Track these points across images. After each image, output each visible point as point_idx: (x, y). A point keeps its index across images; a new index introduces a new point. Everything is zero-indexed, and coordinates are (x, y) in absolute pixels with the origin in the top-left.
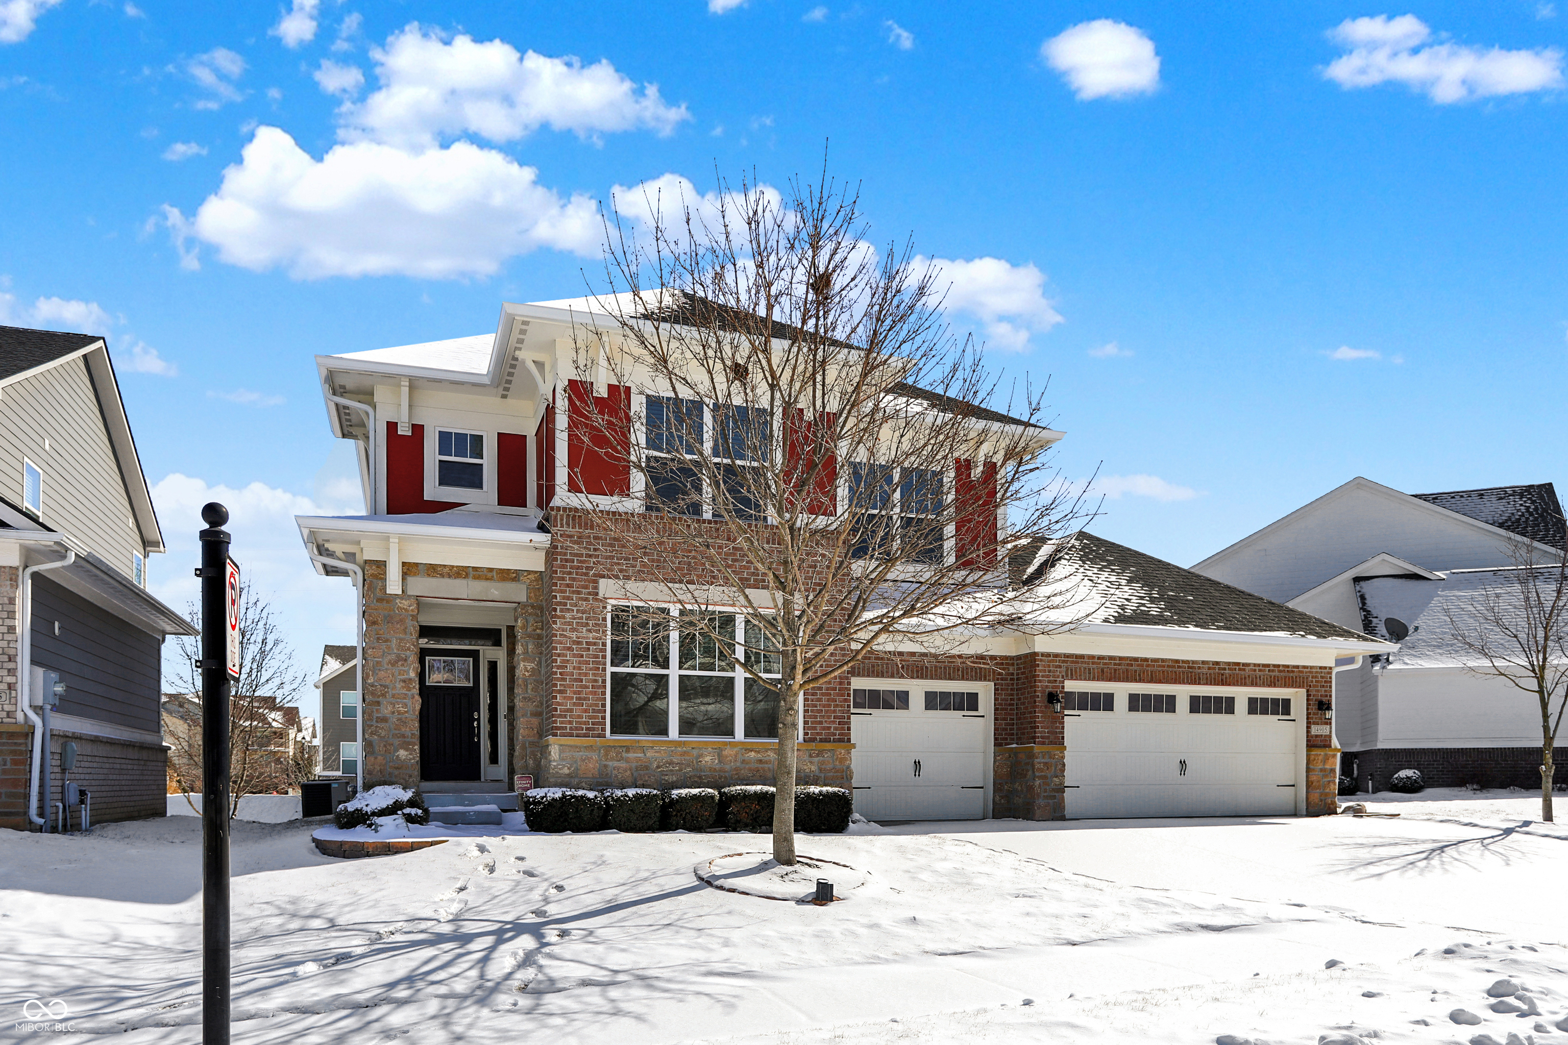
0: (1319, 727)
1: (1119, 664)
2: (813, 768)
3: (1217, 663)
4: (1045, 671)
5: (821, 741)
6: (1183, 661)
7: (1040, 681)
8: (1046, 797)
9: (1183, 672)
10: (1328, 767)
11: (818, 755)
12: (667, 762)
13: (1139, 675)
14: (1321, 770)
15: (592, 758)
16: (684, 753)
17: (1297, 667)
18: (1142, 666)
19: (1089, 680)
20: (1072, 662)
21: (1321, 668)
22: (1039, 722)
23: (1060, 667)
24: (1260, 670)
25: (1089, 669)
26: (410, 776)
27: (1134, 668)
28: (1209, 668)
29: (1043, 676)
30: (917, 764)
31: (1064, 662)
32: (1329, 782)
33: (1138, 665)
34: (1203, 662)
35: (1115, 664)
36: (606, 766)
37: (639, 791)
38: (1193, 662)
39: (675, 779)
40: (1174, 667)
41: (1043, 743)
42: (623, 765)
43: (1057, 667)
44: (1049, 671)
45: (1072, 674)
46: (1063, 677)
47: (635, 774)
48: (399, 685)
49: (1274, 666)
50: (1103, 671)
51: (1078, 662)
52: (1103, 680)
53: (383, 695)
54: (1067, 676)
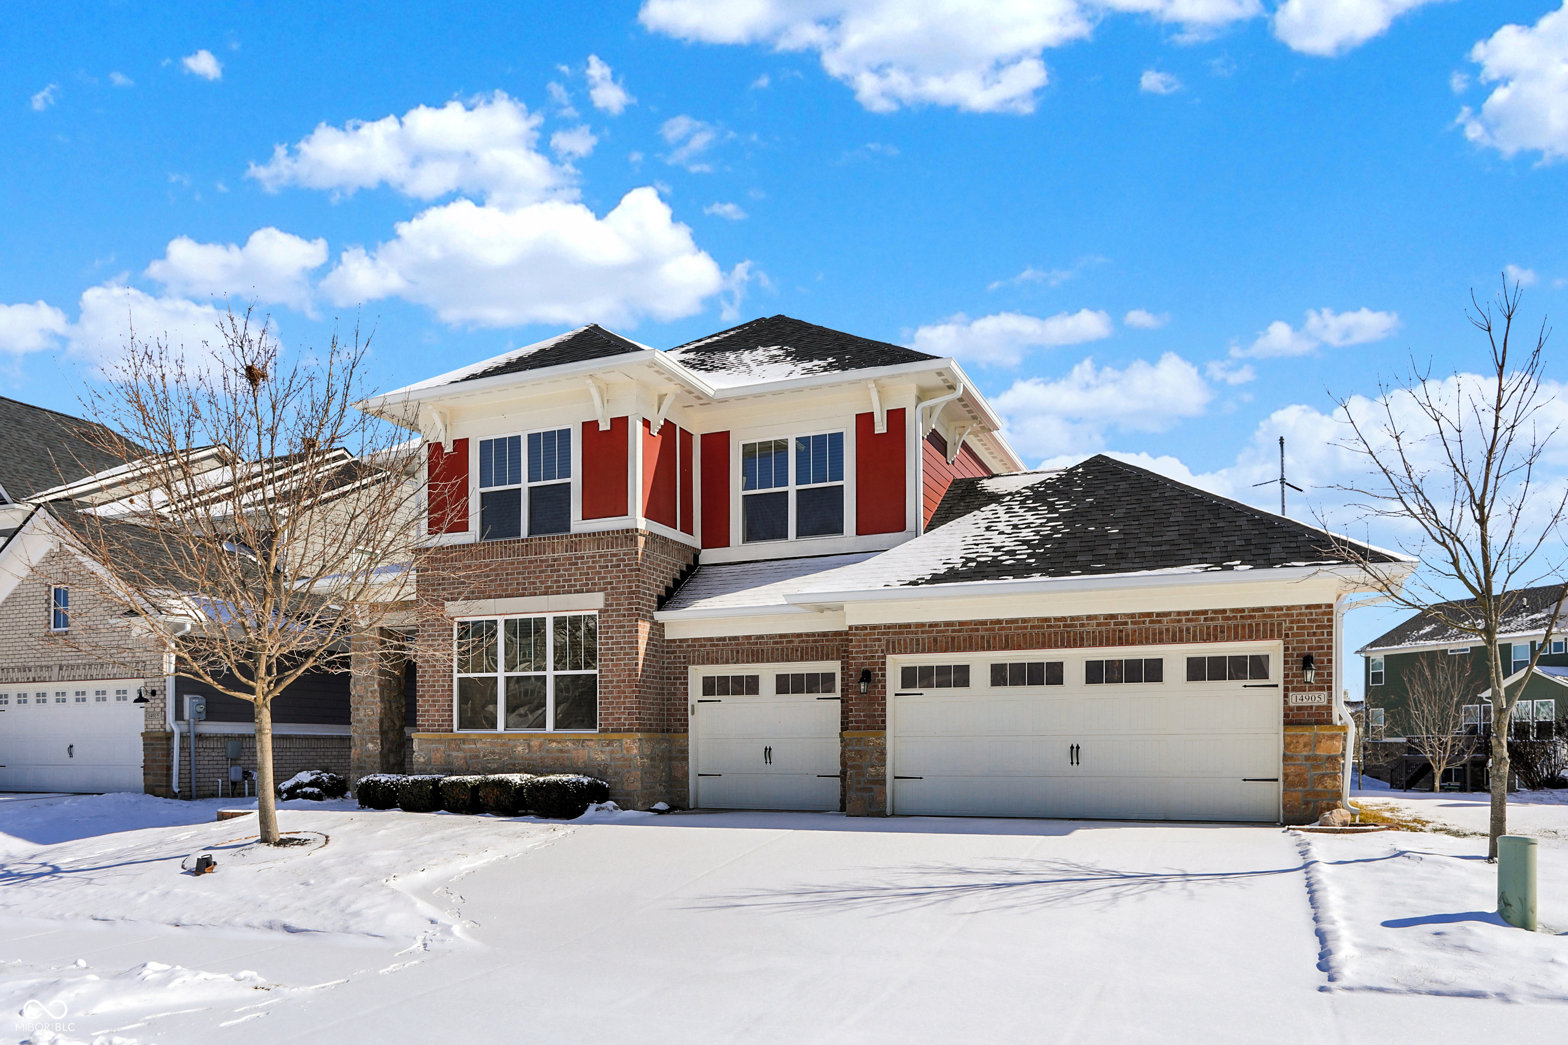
0: (1299, 695)
1: (959, 631)
2: (603, 757)
3: (1112, 616)
4: (860, 646)
5: (613, 731)
6: (1056, 619)
7: (854, 658)
8: (859, 790)
9: (1056, 634)
10: (1321, 752)
11: (608, 745)
12: (490, 752)
13: (988, 642)
14: (1307, 758)
15: (440, 749)
16: (504, 744)
17: (1261, 609)
18: (993, 629)
19: (917, 652)
20: (895, 633)
21: (1308, 607)
22: (852, 705)
23: (879, 640)
24: (1188, 620)
25: (918, 640)
26: (375, 763)
27: (981, 633)
28: (1099, 625)
29: (857, 652)
30: (768, 751)
31: (883, 634)
32: (1323, 775)
33: (987, 630)
34: (1089, 617)
35: (953, 631)
36: (449, 755)
37: (416, 777)
38: (1073, 618)
39: (496, 766)
40: (1042, 627)
41: (858, 728)
42: (461, 754)
43: (875, 640)
44: (866, 646)
45: (894, 648)
46: (882, 651)
47: (470, 762)
48: (369, 694)
49: (1215, 612)
50: (935, 640)
51: (902, 633)
52: (936, 651)
53: (359, 703)
54: (888, 650)
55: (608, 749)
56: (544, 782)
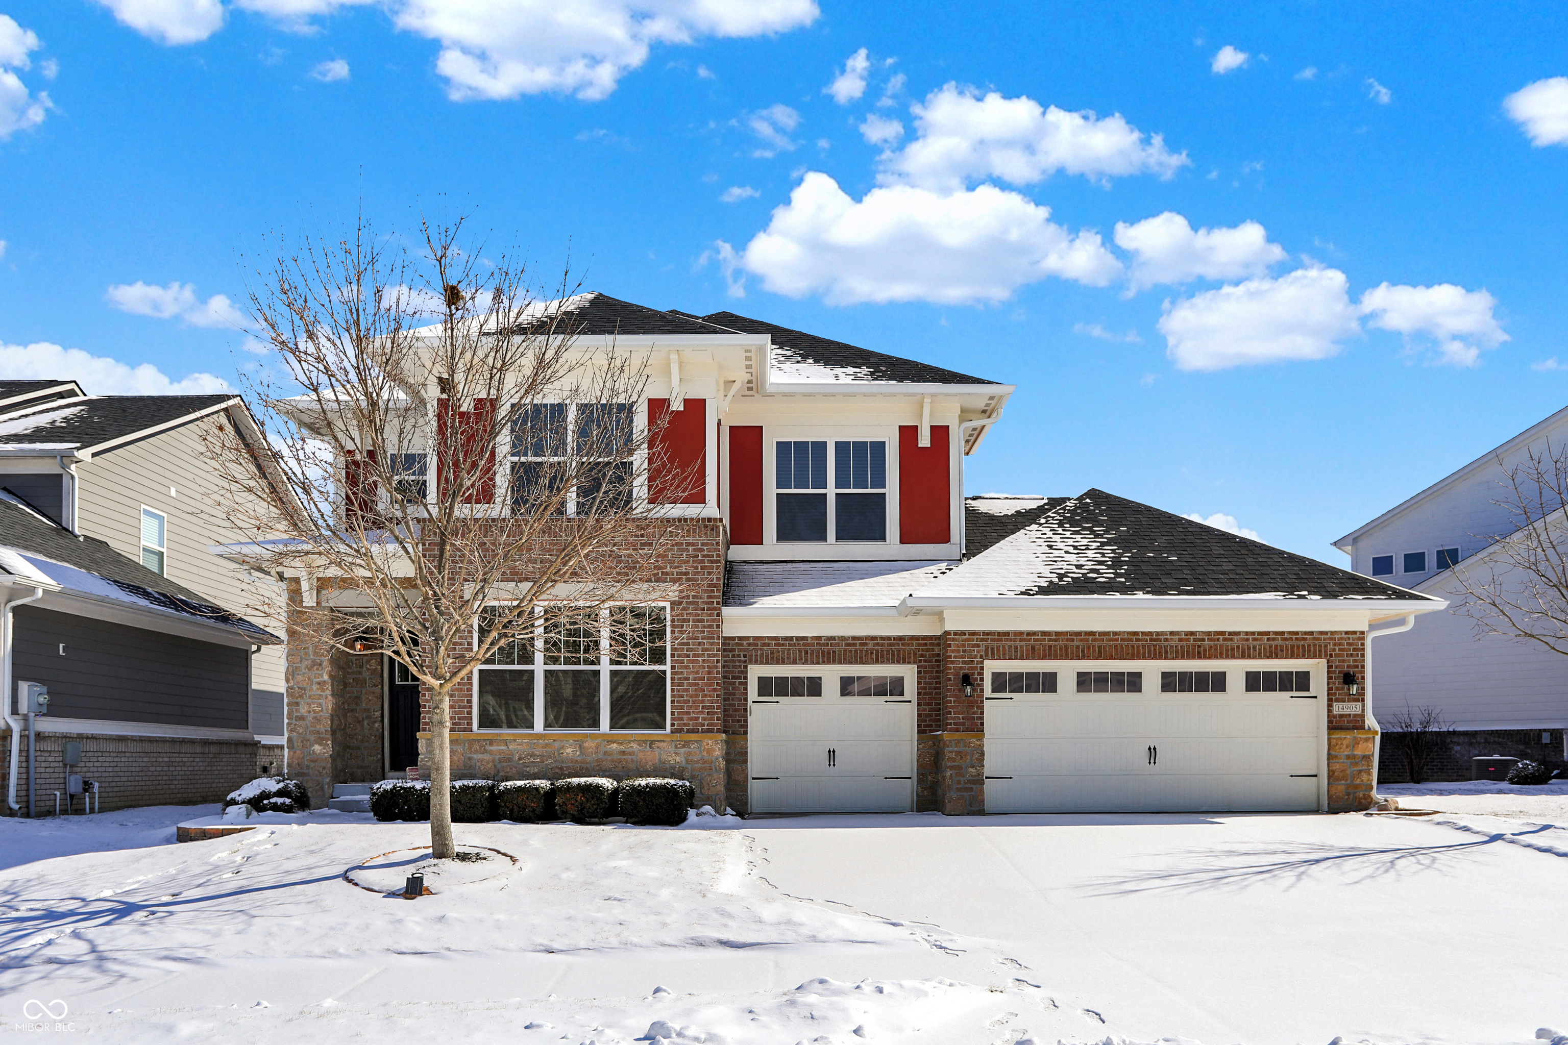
0: (1341, 705)
1: (1056, 640)
2: (678, 759)
3: (1192, 633)
4: (958, 651)
5: (688, 731)
6: (1143, 633)
7: (952, 663)
8: (958, 790)
9: (1144, 646)
10: (1358, 752)
11: (684, 746)
12: (528, 754)
13: (1083, 651)
14: (1348, 757)
15: (457, 751)
16: (547, 745)
17: (1311, 633)
18: (1087, 640)
19: (1016, 658)
20: (993, 640)
21: (1347, 633)
22: (951, 707)
23: (978, 646)
24: (1254, 640)
25: (1016, 647)
26: (324, 768)
27: (1076, 643)
28: (1180, 640)
29: (955, 657)
30: (832, 754)
31: (982, 640)
32: (1360, 771)
33: (1081, 640)
34: (1172, 633)
35: (1050, 640)
36: (470, 759)
38: (1158, 633)
39: (536, 770)
40: (1131, 640)
41: (957, 730)
42: (486, 757)
43: (974, 646)
44: (964, 651)
45: (993, 654)
46: (981, 657)
47: (499, 766)
48: (315, 687)
49: (1276, 633)
50: (1033, 648)
51: (1001, 640)
52: (1034, 658)
54: (987, 655)
55: (683, 750)
56: (647, 786)
